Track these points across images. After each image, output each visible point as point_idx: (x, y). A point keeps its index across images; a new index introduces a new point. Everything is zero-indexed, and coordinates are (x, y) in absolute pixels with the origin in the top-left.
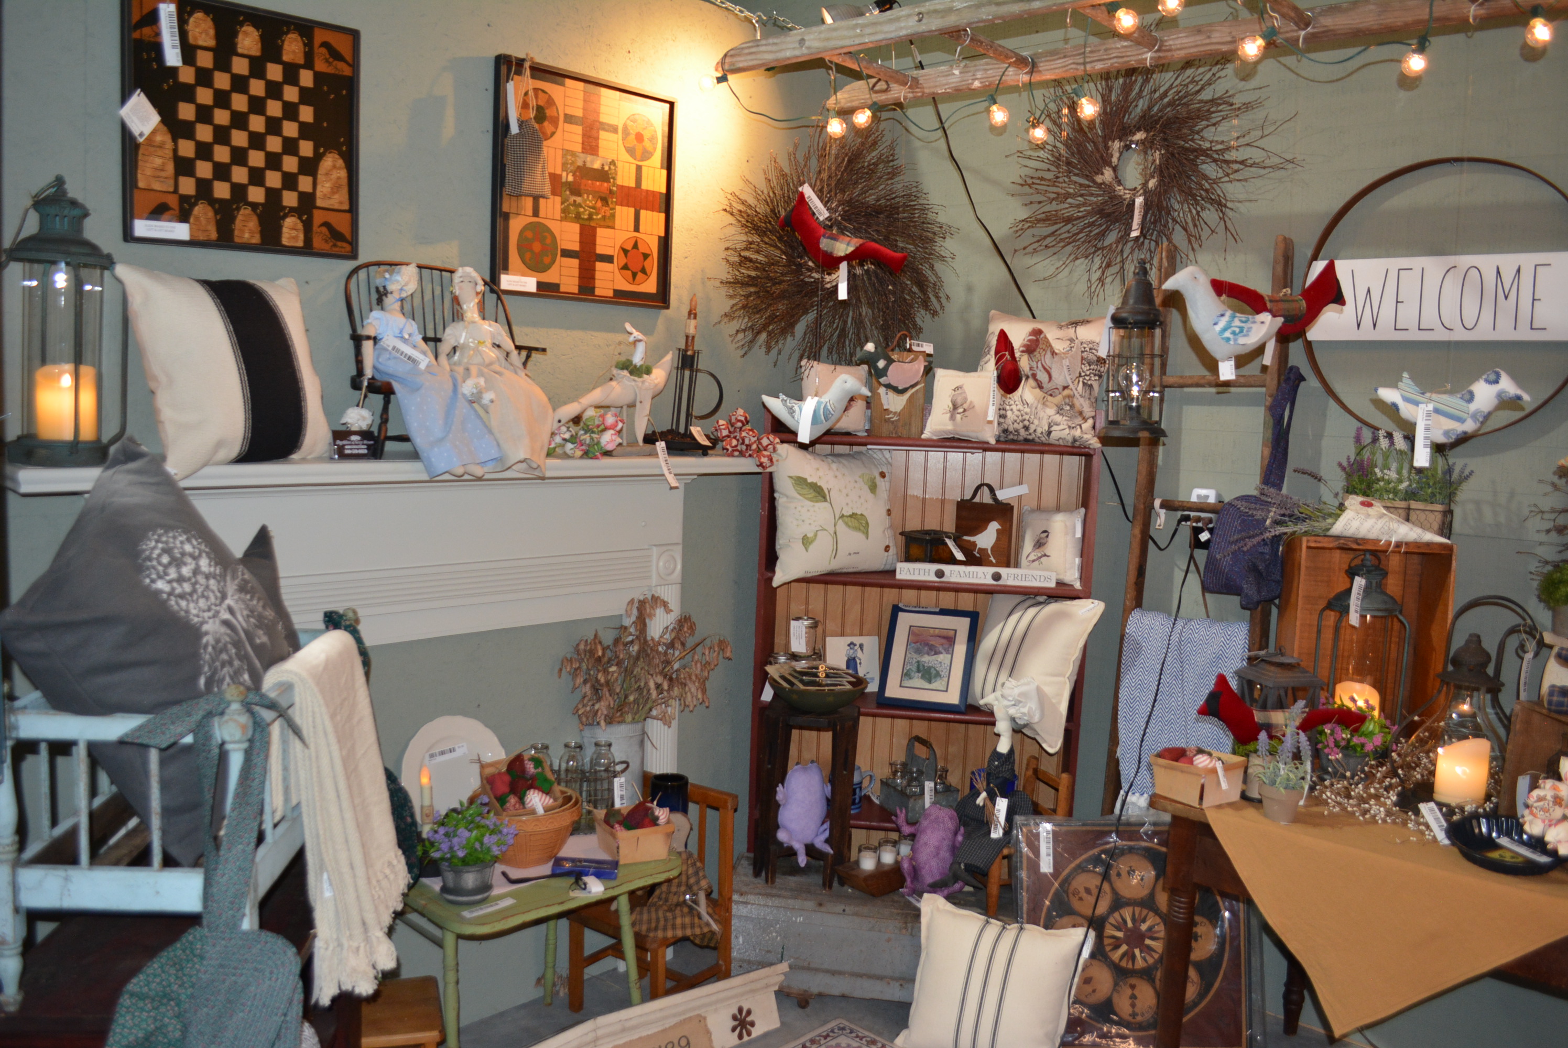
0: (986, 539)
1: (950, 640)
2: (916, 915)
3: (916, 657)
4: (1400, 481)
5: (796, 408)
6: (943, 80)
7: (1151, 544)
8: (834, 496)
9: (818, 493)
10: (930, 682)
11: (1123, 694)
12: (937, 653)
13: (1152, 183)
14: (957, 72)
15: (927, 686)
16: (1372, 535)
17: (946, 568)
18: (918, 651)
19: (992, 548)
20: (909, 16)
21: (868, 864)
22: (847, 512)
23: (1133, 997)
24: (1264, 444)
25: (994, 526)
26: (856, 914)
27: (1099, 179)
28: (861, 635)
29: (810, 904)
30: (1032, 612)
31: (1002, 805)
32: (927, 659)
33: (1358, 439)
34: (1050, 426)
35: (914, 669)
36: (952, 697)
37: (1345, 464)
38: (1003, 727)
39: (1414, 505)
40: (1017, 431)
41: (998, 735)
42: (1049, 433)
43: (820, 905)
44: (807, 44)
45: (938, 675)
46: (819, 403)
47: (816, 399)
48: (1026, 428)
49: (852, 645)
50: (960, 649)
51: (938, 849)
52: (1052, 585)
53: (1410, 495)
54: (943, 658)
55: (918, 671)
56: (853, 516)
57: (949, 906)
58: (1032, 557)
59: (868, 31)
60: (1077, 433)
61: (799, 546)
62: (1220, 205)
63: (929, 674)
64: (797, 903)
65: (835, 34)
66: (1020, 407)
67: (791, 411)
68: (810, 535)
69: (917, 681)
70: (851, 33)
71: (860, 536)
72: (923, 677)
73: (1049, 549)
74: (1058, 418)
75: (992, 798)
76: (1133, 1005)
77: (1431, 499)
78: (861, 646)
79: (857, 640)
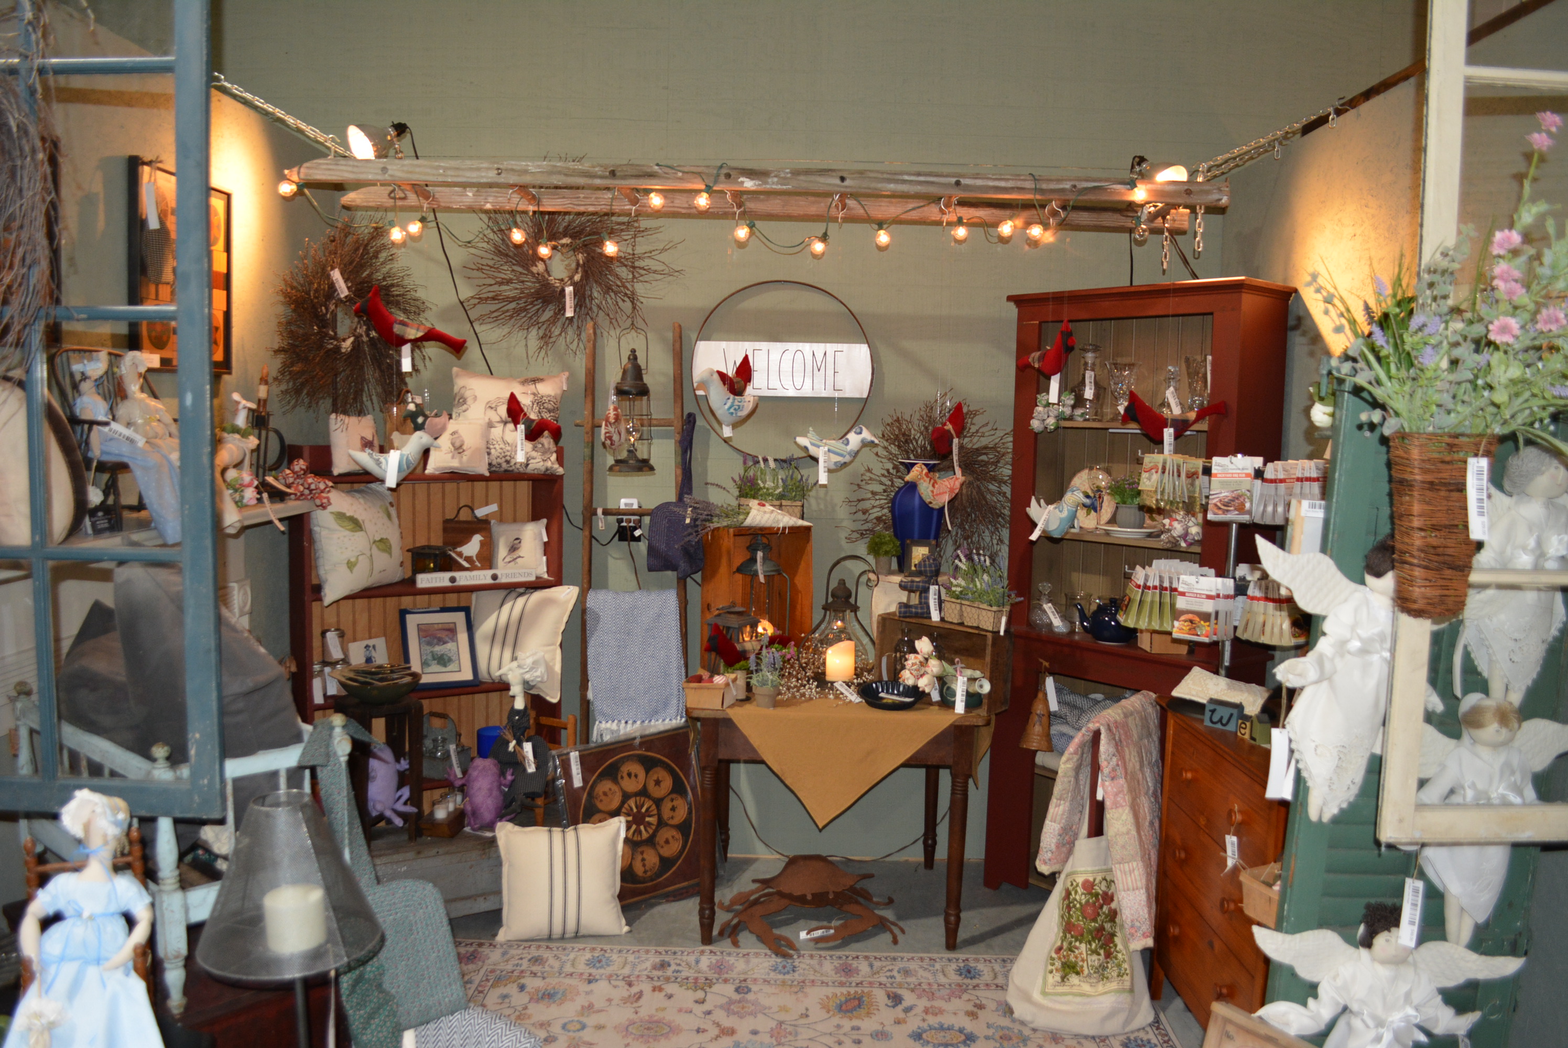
0: (472, 547)
1: (451, 631)
2: (493, 841)
3: (428, 649)
4: (777, 487)
5: (382, 459)
6: (458, 199)
7: (594, 541)
8: (368, 525)
9: (356, 524)
10: (445, 665)
11: (591, 652)
12: (445, 643)
13: (577, 278)
14: (470, 194)
15: (444, 669)
16: (768, 525)
17: (457, 575)
18: (429, 644)
19: (477, 556)
20: (488, 169)
21: (441, 814)
22: (377, 539)
23: (643, 860)
24: (676, 467)
25: (477, 539)
26: (447, 853)
27: (534, 269)
28: (370, 638)
29: (410, 855)
30: (521, 601)
31: (528, 747)
32: (438, 649)
33: (745, 463)
34: (528, 460)
35: (430, 657)
36: (466, 675)
37: (737, 479)
38: (516, 690)
39: (784, 503)
40: (500, 464)
41: (513, 697)
42: (527, 465)
43: (419, 853)
44: (390, 172)
45: (450, 660)
46: (402, 456)
47: (398, 452)
48: (508, 462)
49: (367, 647)
50: (463, 637)
51: (490, 790)
52: (533, 579)
53: (781, 497)
54: (450, 646)
55: (434, 659)
56: (381, 540)
57: (517, 828)
58: (508, 559)
59: (449, 173)
60: (549, 464)
61: (344, 569)
62: (633, 298)
63: (443, 660)
64: (396, 857)
65: (417, 170)
66: (502, 446)
67: (378, 463)
68: (353, 560)
69: (435, 667)
70: (434, 172)
71: (385, 556)
72: (439, 663)
73: (521, 552)
74: (534, 454)
75: (519, 743)
76: (644, 865)
77: (793, 499)
78: (374, 647)
79: (371, 642)
